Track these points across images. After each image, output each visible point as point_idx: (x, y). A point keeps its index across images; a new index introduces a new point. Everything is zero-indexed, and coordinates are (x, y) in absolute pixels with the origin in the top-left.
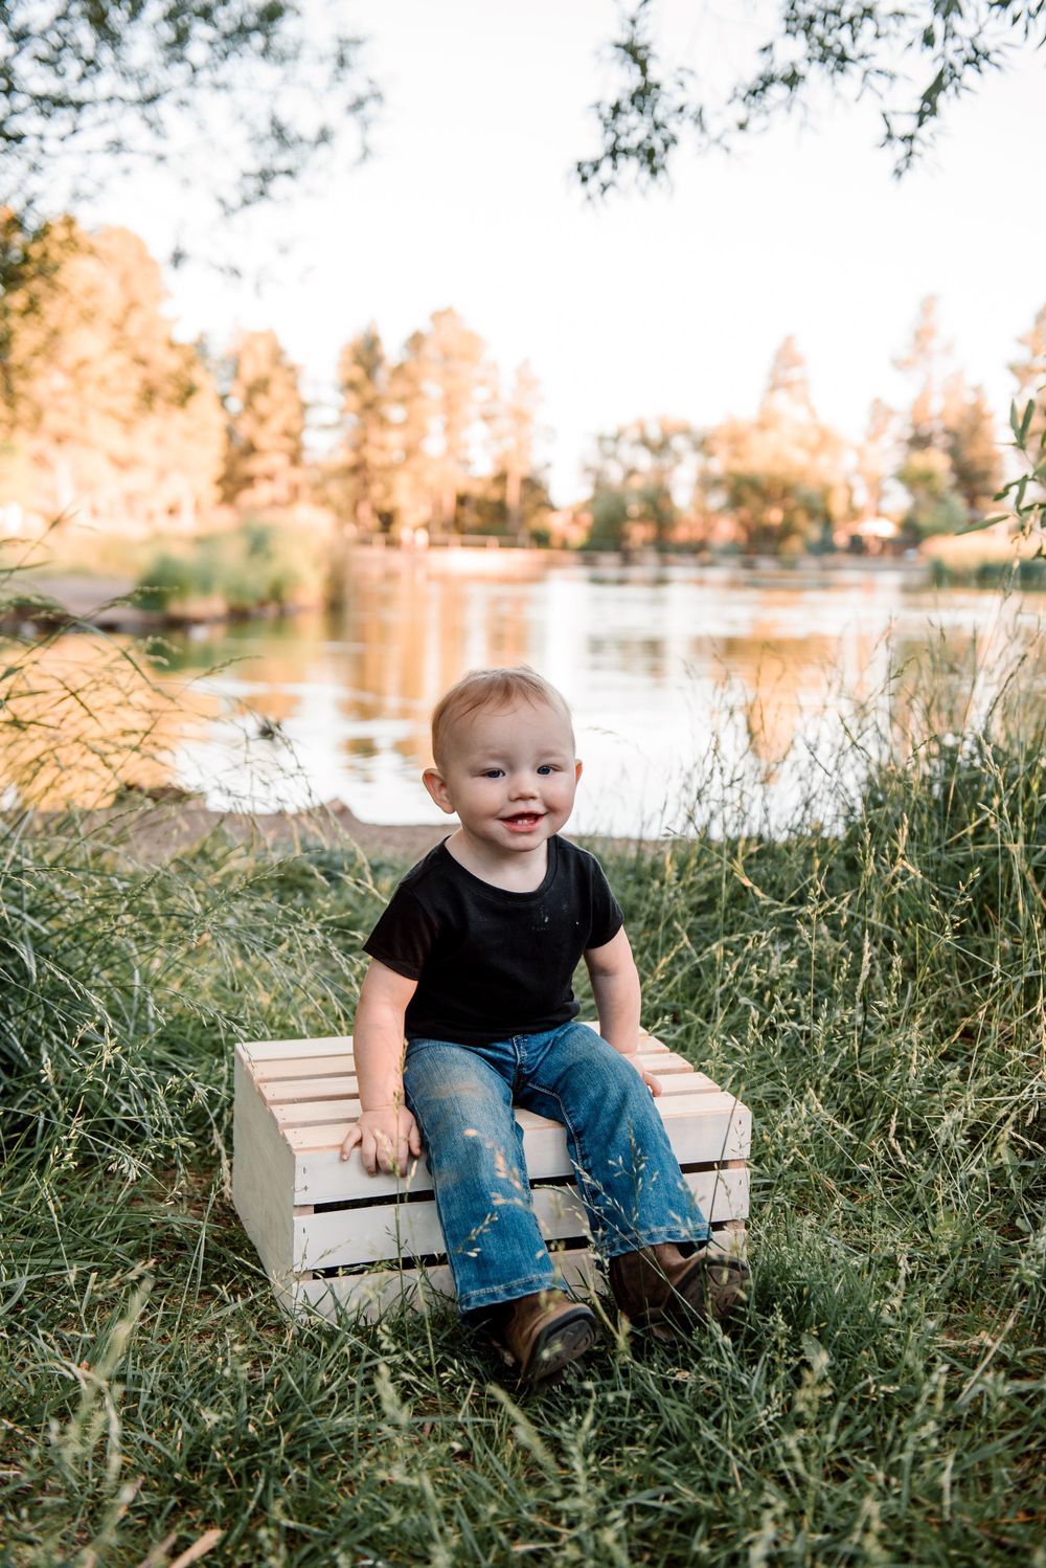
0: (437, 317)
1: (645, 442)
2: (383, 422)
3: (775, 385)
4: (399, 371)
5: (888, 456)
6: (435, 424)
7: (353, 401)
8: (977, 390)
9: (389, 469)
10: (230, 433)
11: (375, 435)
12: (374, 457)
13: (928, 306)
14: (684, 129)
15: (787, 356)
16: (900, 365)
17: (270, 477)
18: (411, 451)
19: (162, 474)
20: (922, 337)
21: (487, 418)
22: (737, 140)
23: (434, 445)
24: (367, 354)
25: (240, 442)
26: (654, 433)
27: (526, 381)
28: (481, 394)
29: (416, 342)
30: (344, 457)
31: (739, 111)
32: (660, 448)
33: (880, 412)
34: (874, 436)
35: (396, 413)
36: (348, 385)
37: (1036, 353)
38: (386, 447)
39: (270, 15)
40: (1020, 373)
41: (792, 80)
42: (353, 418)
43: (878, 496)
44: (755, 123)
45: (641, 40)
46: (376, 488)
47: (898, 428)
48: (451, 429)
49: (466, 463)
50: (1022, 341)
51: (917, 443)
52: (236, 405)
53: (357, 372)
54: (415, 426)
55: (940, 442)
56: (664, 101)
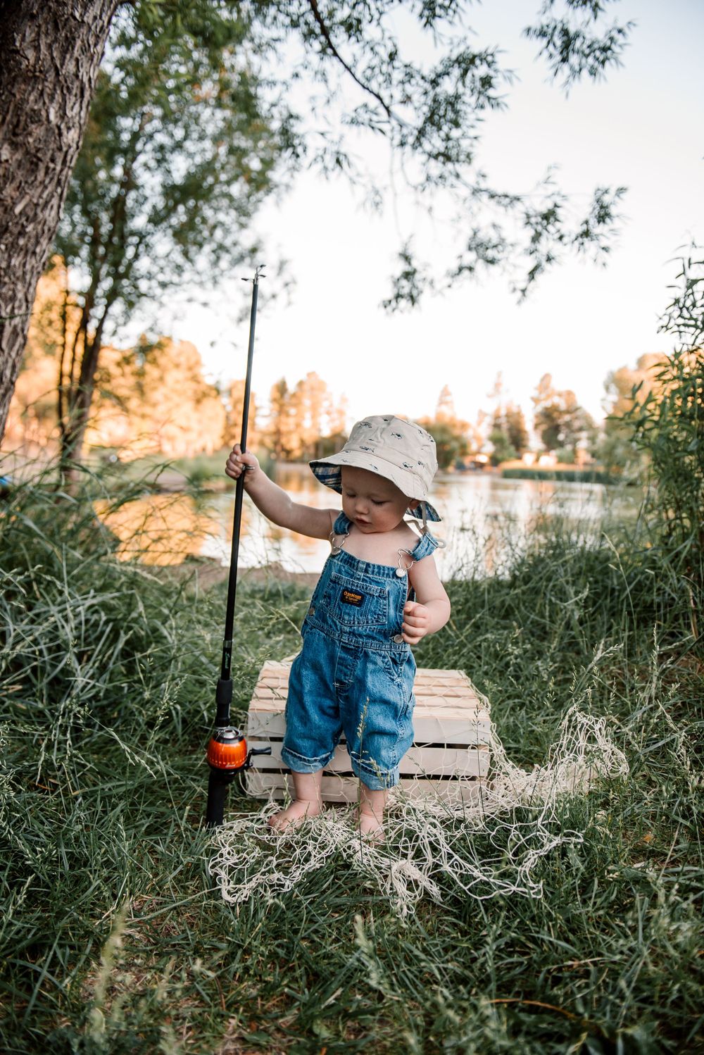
0: (309, 375)
2: (288, 415)
3: (442, 402)
4: (294, 395)
5: (485, 431)
6: (308, 415)
7: (276, 406)
8: (519, 406)
9: (290, 433)
10: (227, 418)
11: (283, 419)
12: (283, 428)
13: (499, 375)
14: (426, 288)
15: (445, 392)
16: (489, 396)
18: (298, 425)
19: (200, 434)
20: (497, 386)
21: (328, 413)
22: (447, 292)
23: (307, 423)
24: (282, 388)
25: (231, 422)
27: (344, 400)
28: (326, 404)
29: (301, 384)
30: (272, 428)
31: (448, 281)
33: (482, 414)
34: (479, 423)
35: (293, 411)
36: (274, 400)
37: (540, 393)
38: (288, 424)
39: (254, 251)
40: (536, 400)
41: (471, 269)
42: (275, 413)
43: (481, 446)
44: (455, 285)
45: (409, 252)
46: (284, 441)
47: (489, 420)
48: (314, 417)
49: (320, 430)
50: (536, 389)
51: (497, 426)
52: (229, 408)
53: (277, 395)
54: (300, 416)
55: (505, 426)
56: (418, 277)
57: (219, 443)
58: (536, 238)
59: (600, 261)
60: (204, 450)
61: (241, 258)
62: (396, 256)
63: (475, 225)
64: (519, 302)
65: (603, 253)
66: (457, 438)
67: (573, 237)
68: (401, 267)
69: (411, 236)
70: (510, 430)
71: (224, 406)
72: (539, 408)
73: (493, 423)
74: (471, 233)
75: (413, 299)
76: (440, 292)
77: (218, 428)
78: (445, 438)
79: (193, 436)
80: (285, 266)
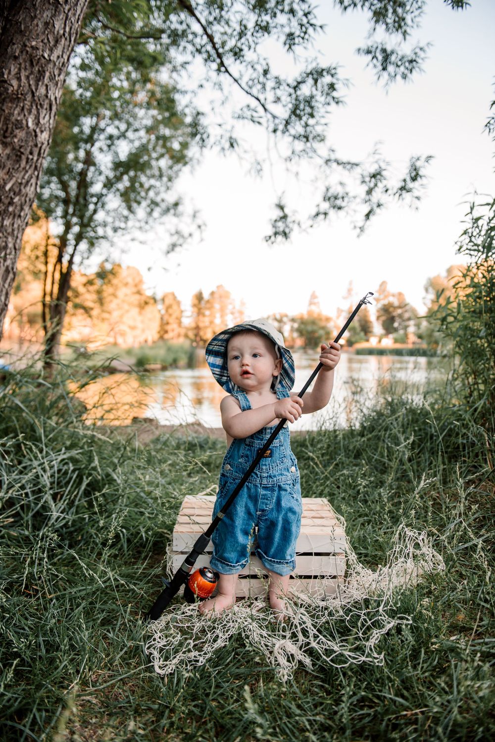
0: (218, 287)
1: (276, 319)
2: (204, 315)
3: (311, 303)
4: (208, 302)
5: (342, 322)
6: (218, 315)
7: (196, 310)
9: (206, 327)
10: (162, 319)
11: (201, 318)
12: (201, 325)
13: (351, 283)
14: (295, 227)
15: (314, 296)
16: (345, 298)
17: (173, 330)
18: (211, 322)
19: (143, 331)
20: (349, 291)
21: (232, 313)
22: (310, 230)
23: (218, 321)
24: (199, 297)
25: (165, 322)
26: (278, 317)
27: (243, 304)
28: (230, 307)
29: (212, 294)
30: (193, 325)
31: (310, 222)
32: (280, 321)
33: (340, 311)
34: (338, 317)
35: (207, 313)
36: (194, 306)
37: (380, 295)
38: (204, 322)
39: (176, 204)
40: (377, 300)
41: (325, 214)
42: (195, 314)
44: (315, 226)
45: (282, 203)
46: (202, 333)
47: (345, 315)
48: (222, 316)
50: (377, 292)
52: (163, 312)
53: (196, 302)
54: (212, 315)
56: (289, 220)
57: (156, 336)
58: (369, 192)
59: (414, 206)
60: (146, 341)
61: (168, 210)
62: (274, 206)
63: (327, 184)
64: (358, 236)
65: (416, 200)
66: (323, 328)
68: (278, 213)
69: (283, 192)
70: (360, 321)
71: (159, 311)
72: (380, 305)
73: (348, 316)
74: (324, 189)
75: (285, 235)
76: (304, 230)
77: (155, 326)
78: (315, 328)
79: (138, 332)
80: (197, 215)
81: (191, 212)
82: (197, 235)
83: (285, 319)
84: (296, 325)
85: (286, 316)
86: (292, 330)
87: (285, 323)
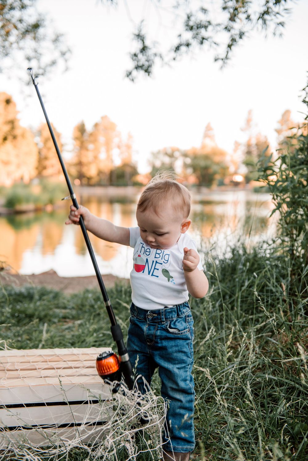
0: (104, 118)
1: (166, 154)
2: (87, 150)
3: (206, 136)
4: (91, 135)
5: (239, 156)
6: (103, 150)
7: (78, 143)
8: (266, 137)
9: (90, 163)
10: (39, 153)
11: (84, 152)
12: (84, 160)
13: (250, 112)
14: (157, 60)
15: (209, 128)
16: (242, 130)
17: (53, 166)
18: (96, 158)
19: (18, 166)
20: (249, 121)
21: (119, 147)
22: (173, 63)
23: (103, 156)
24: (81, 129)
25: (43, 156)
26: (169, 151)
27: (130, 137)
28: (116, 141)
29: (96, 125)
30: (75, 160)
31: (173, 54)
32: (171, 156)
33: (237, 144)
34: (235, 150)
35: (91, 146)
36: (76, 139)
37: (282, 125)
38: (88, 157)
39: (36, 26)
40: (278, 131)
41: (188, 45)
42: (78, 147)
43: (237, 168)
44: (178, 58)
45: (143, 33)
46: (85, 170)
47: (243, 149)
48: (108, 150)
49: (112, 161)
50: (279, 122)
51: (249, 153)
52: (41, 145)
53: (78, 134)
54: (97, 150)
55: (255, 152)
56: (150, 52)
57: (34, 173)
58: (232, 18)
59: (278, 33)
60: (22, 179)
61: (27, 31)
62: (133, 36)
63: (188, 12)
65: (280, 26)
66: (218, 164)
67: (258, 16)
68: (137, 46)
69: (142, 21)
70: (259, 156)
71: (37, 144)
72: (282, 138)
73: (246, 150)
74: (185, 18)
75: (147, 71)
76: (167, 64)
77: (32, 161)
78: (208, 163)
79: (12, 168)
80: (61, 39)
81: (53, 37)
82: (61, 63)
83: (177, 154)
84: (189, 161)
85: (178, 150)
86: (186, 166)
87: (176, 159)
